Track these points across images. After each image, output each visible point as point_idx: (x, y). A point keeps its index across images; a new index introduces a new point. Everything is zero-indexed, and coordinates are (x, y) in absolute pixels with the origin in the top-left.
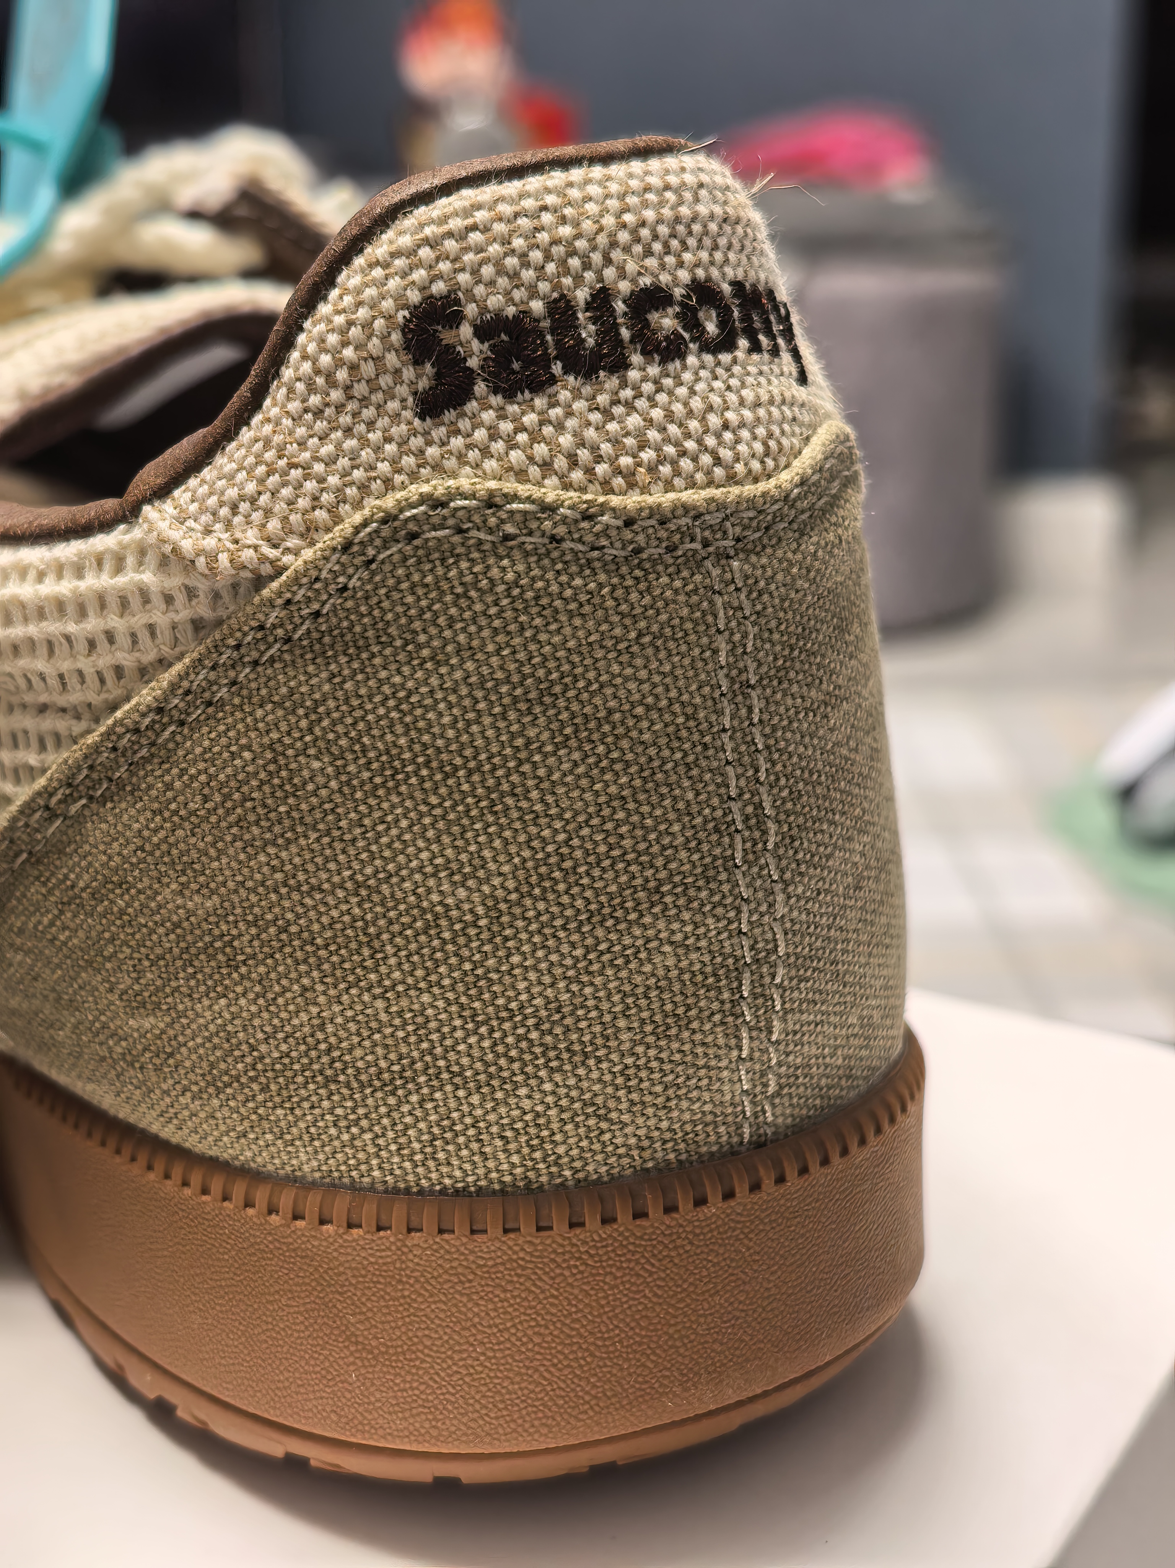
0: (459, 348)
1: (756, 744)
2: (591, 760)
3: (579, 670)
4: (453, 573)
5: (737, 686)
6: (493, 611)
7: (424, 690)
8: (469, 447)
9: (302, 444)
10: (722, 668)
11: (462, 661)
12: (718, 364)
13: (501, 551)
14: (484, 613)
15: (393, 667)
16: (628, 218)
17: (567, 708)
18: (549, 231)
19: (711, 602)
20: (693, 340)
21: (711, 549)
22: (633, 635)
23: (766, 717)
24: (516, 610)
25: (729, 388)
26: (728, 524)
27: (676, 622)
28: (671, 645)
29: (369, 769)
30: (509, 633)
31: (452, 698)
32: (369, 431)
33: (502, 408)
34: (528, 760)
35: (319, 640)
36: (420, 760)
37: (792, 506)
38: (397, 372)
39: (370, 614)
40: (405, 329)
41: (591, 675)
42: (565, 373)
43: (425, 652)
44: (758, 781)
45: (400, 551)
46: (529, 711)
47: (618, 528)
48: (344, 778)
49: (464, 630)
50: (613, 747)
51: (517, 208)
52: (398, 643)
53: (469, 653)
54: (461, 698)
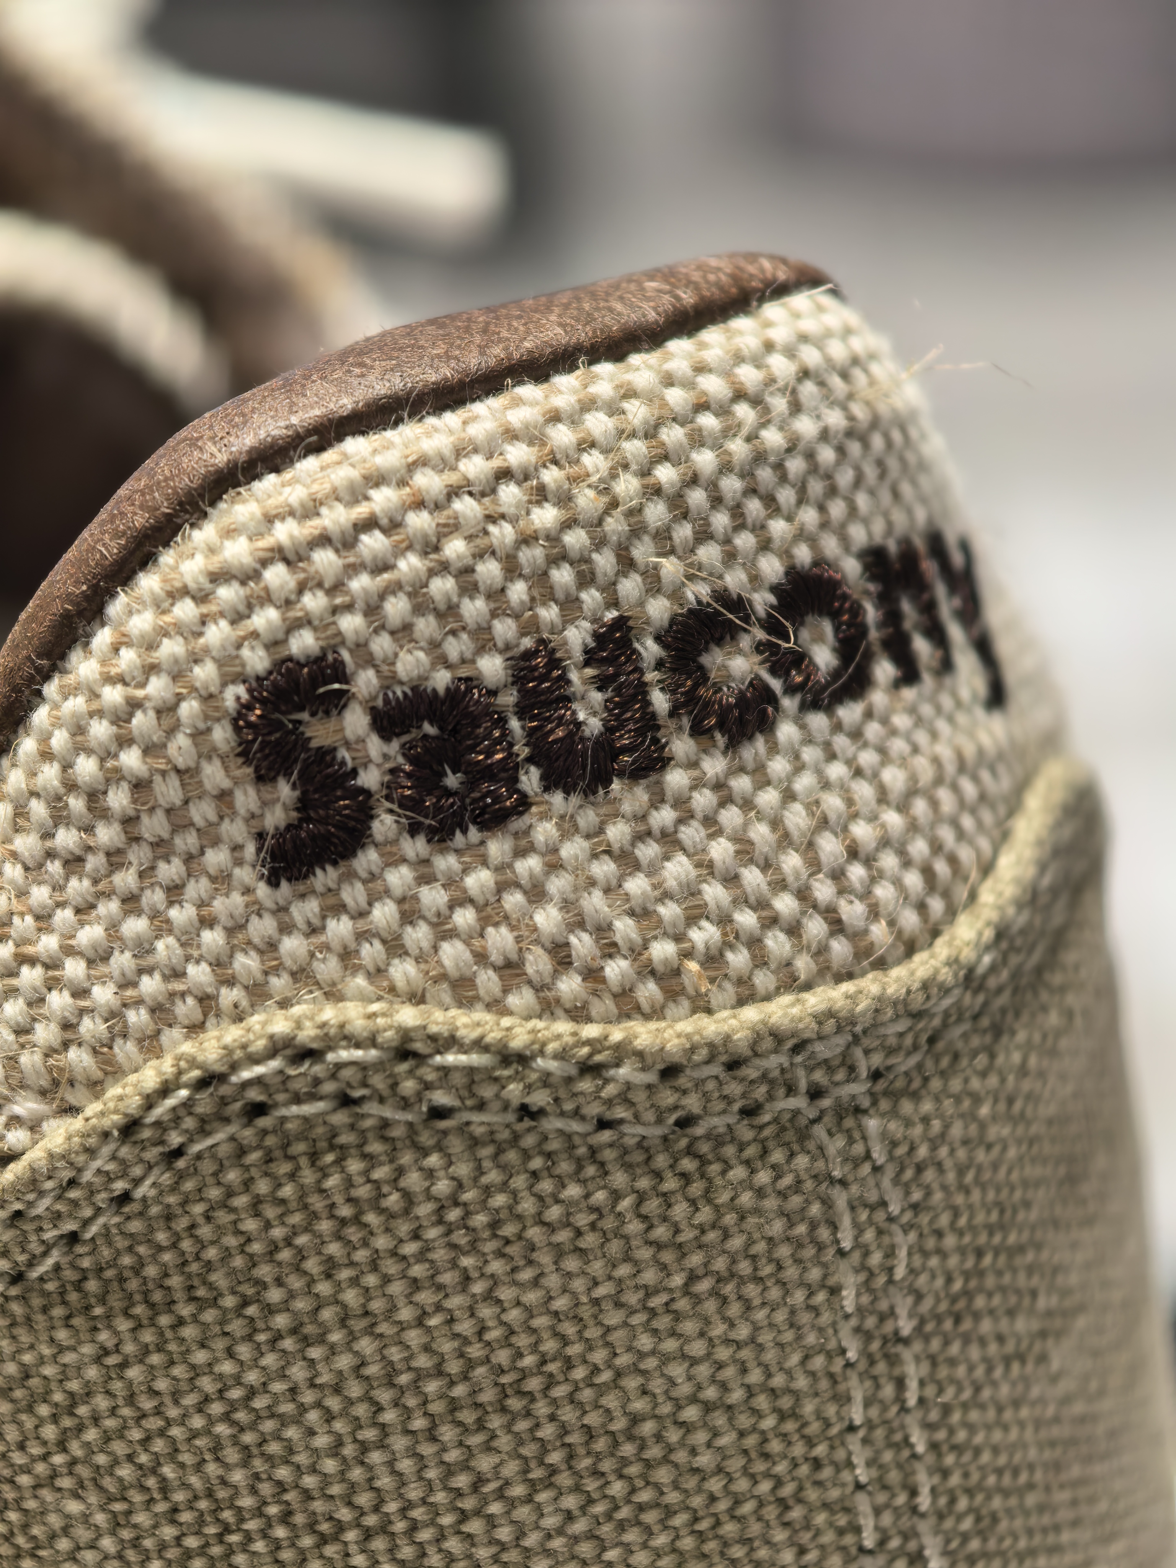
0: (343, 754)
1: (911, 1446)
2: (599, 1509)
3: (574, 1350)
4: (332, 1182)
5: (875, 1346)
6: (410, 1248)
7: (278, 1387)
8: (362, 936)
9: (43, 918)
10: (847, 1317)
11: (352, 1337)
12: (838, 727)
13: (426, 1138)
14: (394, 1253)
15: (220, 1345)
16: (665, 474)
17: (552, 1418)
18: (513, 520)
19: (827, 1203)
20: (791, 690)
21: (826, 1103)
22: (678, 1280)
23: (930, 1391)
24: (453, 1246)
25: (858, 773)
26: (858, 1053)
27: (760, 1247)
28: (752, 1290)
29: (173, 1522)
30: (440, 1287)
31: (334, 1403)
32: (171, 904)
33: (426, 862)
34: (478, 1512)
35: (78, 1286)
36: (273, 1510)
37: (980, 988)
38: (224, 797)
39: (174, 1245)
40: (238, 721)
41: (599, 1356)
42: (547, 789)
43: (281, 1321)
44: (914, 1510)
45: (232, 1138)
46: (480, 1425)
47: (649, 1087)
48: (126, 1534)
49: (355, 1282)
50: (639, 1483)
51: (452, 478)
52: (229, 1302)
53: (362, 1324)
54: (350, 1402)
